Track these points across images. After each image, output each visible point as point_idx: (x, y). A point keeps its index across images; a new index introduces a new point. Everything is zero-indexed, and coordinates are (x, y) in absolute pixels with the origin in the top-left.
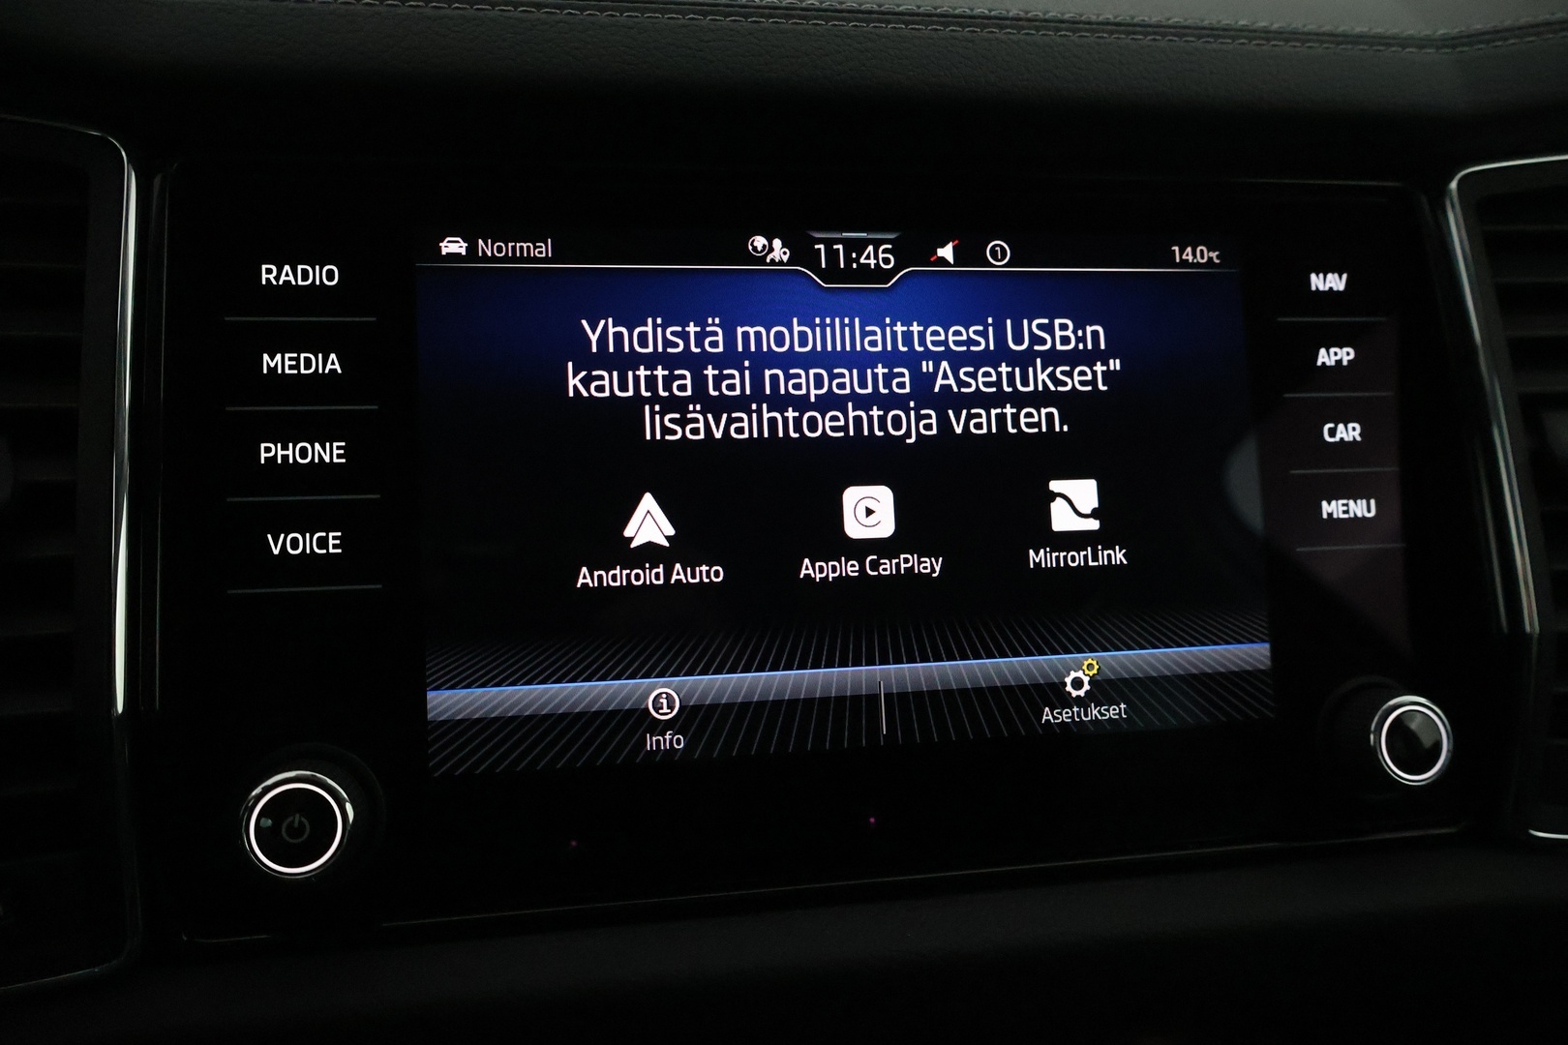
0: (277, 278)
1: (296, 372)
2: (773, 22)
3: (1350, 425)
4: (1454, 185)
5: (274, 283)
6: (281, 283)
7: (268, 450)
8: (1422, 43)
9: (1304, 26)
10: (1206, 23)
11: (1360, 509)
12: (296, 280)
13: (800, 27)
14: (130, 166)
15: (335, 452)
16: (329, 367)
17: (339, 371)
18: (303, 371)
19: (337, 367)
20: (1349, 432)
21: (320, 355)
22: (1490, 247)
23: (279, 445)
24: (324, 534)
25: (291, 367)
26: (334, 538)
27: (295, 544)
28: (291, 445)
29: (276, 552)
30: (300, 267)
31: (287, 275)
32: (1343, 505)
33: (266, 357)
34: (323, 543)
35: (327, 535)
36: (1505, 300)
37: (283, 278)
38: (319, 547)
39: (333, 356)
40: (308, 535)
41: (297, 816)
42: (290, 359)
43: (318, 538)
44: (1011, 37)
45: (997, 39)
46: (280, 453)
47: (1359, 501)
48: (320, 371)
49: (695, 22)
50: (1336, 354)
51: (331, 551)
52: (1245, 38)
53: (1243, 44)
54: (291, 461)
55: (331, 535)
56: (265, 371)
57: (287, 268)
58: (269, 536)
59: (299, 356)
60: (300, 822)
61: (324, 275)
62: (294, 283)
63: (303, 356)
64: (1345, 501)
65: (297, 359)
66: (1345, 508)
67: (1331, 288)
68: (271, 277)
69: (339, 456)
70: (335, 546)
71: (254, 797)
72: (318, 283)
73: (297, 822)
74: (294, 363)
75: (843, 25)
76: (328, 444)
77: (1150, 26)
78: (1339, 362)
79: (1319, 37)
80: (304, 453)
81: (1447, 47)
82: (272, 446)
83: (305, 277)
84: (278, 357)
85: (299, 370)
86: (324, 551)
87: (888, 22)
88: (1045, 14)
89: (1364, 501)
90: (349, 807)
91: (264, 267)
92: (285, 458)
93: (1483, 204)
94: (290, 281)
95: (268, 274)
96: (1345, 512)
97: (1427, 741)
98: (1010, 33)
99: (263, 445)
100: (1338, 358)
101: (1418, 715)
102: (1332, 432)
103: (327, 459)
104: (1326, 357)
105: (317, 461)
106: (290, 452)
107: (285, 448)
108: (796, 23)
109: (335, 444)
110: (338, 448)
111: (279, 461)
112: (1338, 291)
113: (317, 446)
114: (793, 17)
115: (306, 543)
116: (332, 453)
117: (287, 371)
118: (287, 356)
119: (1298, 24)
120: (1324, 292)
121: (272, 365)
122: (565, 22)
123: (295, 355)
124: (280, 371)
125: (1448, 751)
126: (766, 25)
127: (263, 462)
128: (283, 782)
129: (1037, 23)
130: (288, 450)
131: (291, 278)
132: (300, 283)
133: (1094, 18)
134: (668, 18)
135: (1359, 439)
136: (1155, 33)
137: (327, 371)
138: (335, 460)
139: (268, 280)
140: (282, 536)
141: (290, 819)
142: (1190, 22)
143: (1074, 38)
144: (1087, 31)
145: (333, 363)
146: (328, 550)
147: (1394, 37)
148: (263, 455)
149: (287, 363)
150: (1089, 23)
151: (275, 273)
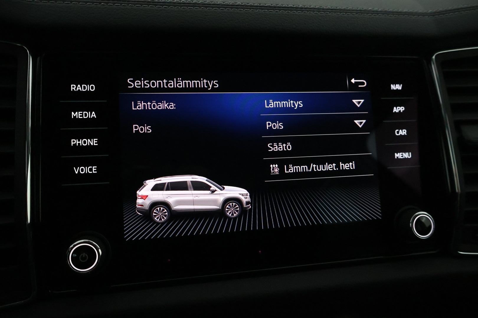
0: (76, 89)
1: (82, 117)
2: (227, 10)
3: (403, 130)
4: (434, 57)
5: (75, 90)
6: (77, 90)
7: (74, 141)
8: (423, 14)
9: (389, 9)
10: (359, 9)
11: (406, 155)
12: (82, 89)
13: (235, 11)
14: (30, 55)
15: (95, 142)
16: (92, 116)
17: (95, 117)
18: (84, 117)
20: (403, 132)
21: (89, 112)
22: (445, 76)
23: (77, 140)
24: (91, 167)
25: (80, 116)
26: (94, 168)
27: (82, 170)
28: (81, 140)
29: (77, 173)
30: (83, 85)
31: (79, 88)
32: (401, 154)
33: (73, 113)
34: (91, 170)
35: (92, 167)
36: (450, 92)
37: (78, 89)
38: (90, 171)
39: (93, 113)
40: (86, 167)
42: (80, 114)
43: (90, 168)
44: (300, 13)
45: (296, 14)
46: (78, 142)
47: (406, 153)
48: (90, 117)
49: (203, 10)
50: (399, 109)
51: (94, 172)
52: (371, 13)
53: (370, 15)
54: (81, 145)
55: (93, 167)
56: (73, 117)
57: (79, 86)
58: (74, 168)
59: (83, 113)
60: (85, 255)
61: (90, 88)
62: (81, 90)
63: (84, 112)
64: (402, 153)
65: (82, 114)
66: (402, 155)
67: (397, 89)
68: (74, 88)
69: (96, 143)
71: (71, 248)
72: (88, 90)
73: (84, 256)
74: (81, 115)
75: (248, 10)
76: (92, 140)
77: (342, 10)
78: (400, 111)
79: (393, 13)
80: (85, 142)
81: (431, 16)
82: (75, 140)
83: (84, 88)
84: (77, 113)
86: (91, 172)
87: (262, 9)
88: (310, 7)
89: (408, 153)
90: (100, 250)
91: (72, 85)
92: (79, 144)
93: (443, 63)
94: (80, 90)
95: (73, 87)
96: (402, 156)
97: (427, 225)
98: (299, 12)
99: (72, 140)
100: (399, 110)
101: (424, 218)
102: (398, 133)
103: (92, 144)
104: (396, 110)
105: (89, 145)
106: (80, 142)
107: (79, 141)
108: (234, 10)
109: (94, 140)
110: (95, 141)
111: (77, 145)
112: (399, 90)
113: (89, 140)
114: (233, 8)
115: (86, 170)
116: (93, 142)
117: (79, 117)
118: (79, 112)
119: (387, 9)
120: (395, 90)
121: (75, 115)
122: (163, 10)
124: (77, 117)
125: (433, 228)
126: (225, 10)
127: (72, 145)
128: (79, 244)
129: (308, 9)
131: (80, 89)
132: (83, 90)
133: (325, 8)
134: (195, 8)
135: (406, 134)
136: (343, 12)
137: (92, 117)
138: (95, 144)
139: (73, 89)
140: (78, 168)
141: (82, 254)
142: (354, 9)
143: (319, 13)
144: (323, 11)
146: (93, 172)
147: (416, 13)
148: (72, 143)
150: (324, 9)
151: (75, 87)
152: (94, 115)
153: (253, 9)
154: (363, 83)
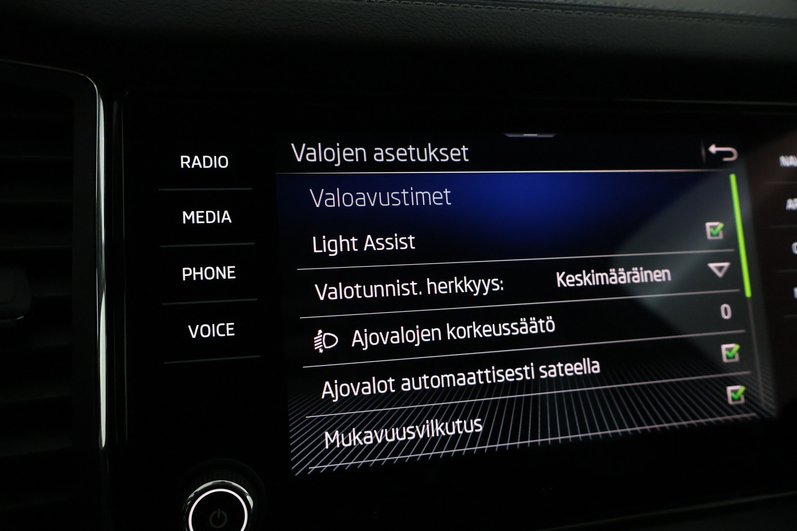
0: (191, 164)
1: (203, 222)
5: (189, 167)
6: (193, 167)
7: (187, 272)
12: (202, 165)
13: (502, 11)
14: (100, 95)
15: (229, 272)
16: (224, 219)
17: (230, 221)
18: (208, 222)
19: (229, 218)
21: (218, 212)
23: (194, 269)
24: (224, 324)
25: (200, 220)
26: (230, 326)
27: (205, 331)
28: (201, 268)
29: (194, 336)
30: (204, 157)
31: (196, 162)
33: (185, 213)
34: (223, 330)
35: (226, 325)
37: (194, 164)
38: (220, 333)
39: (226, 212)
40: (213, 325)
41: (219, 510)
42: (200, 214)
43: (220, 327)
44: (622, 18)
45: (615, 19)
46: (195, 273)
48: (219, 222)
51: (228, 334)
54: (202, 278)
55: (228, 324)
56: (184, 222)
57: (196, 157)
58: (189, 327)
59: (205, 213)
60: (222, 513)
61: (219, 162)
62: (201, 167)
63: (207, 212)
65: (204, 214)
67: (792, 165)
68: (187, 163)
69: (232, 275)
70: (230, 332)
71: (191, 499)
72: (216, 167)
73: (219, 514)
74: (202, 217)
76: (224, 268)
80: (209, 273)
82: (190, 269)
83: (208, 163)
84: (192, 213)
85: (205, 221)
86: (224, 335)
87: (552, 9)
90: (249, 498)
91: (182, 157)
92: (198, 276)
94: (199, 166)
95: (185, 161)
98: (621, 16)
99: (184, 269)
103: (224, 277)
104: (791, 205)
105: (218, 278)
106: (201, 273)
107: (198, 270)
109: (229, 267)
110: (231, 269)
111: (195, 279)
112: (794, 167)
113: (218, 269)
115: (213, 330)
116: (226, 273)
117: (198, 222)
118: (198, 212)
120: (787, 167)
121: (189, 218)
123: (203, 212)
124: (193, 222)
127: (184, 279)
128: (209, 489)
130: (200, 271)
131: (199, 164)
132: (205, 167)
134: (427, 5)
137: (223, 222)
138: (229, 277)
139: (185, 165)
140: (198, 326)
141: (215, 512)
143: (656, 19)
145: (226, 217)
146: (226, 334)
148: (184, 275)
149: (198, 217)
151: (189, 161)
152: (227, 217)
153: (535, 7)
154: (730, 154)
